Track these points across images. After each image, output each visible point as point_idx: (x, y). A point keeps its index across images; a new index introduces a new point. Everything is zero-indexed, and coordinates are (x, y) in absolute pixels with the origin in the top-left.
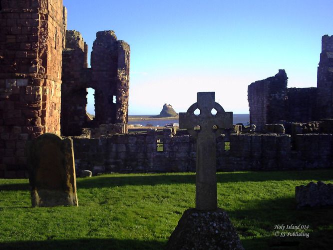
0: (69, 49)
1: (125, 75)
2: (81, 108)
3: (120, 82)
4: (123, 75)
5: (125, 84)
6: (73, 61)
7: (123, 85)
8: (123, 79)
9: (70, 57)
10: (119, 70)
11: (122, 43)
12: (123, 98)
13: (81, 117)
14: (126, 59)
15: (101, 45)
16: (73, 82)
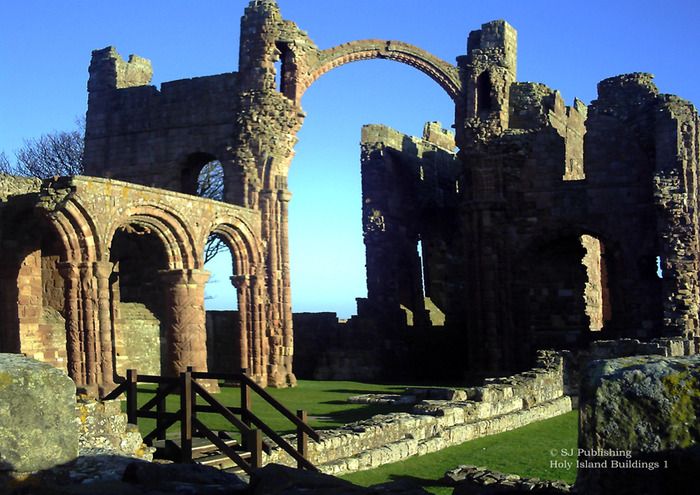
0: (517, 131)
1: (681, 191)
2: (567, 293)
3: (666, 214)
4: (672, 192)
5: (683, 220)
6: (532, 162)
7: (677, 223)
8: (672, 204)
9: (521, 152)
10: (658, 179)
11: (669, 100)
12: (679, 261)
13: (572, 318)
14: (681, 144)
15: (609, 114)
16: (534, 219)
